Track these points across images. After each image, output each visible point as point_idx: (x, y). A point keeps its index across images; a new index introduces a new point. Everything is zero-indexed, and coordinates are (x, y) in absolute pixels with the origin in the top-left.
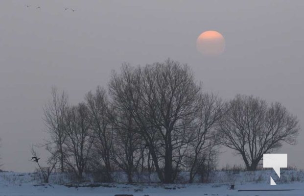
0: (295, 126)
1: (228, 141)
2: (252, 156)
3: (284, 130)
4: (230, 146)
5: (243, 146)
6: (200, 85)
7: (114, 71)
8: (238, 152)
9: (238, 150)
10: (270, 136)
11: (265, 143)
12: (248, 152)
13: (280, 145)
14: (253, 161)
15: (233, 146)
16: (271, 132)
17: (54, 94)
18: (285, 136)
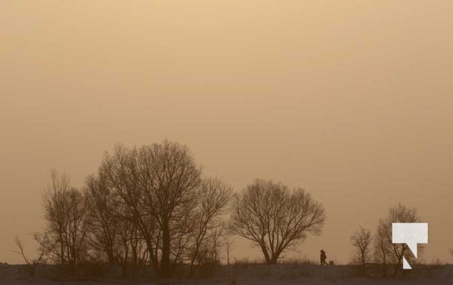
0: (320, 215)
1: (245, 231)
2: (272, 248)
3: (309, 218)
4: (247, 236)
5: (263, 238)
6: (201, 169)
7: (107, 152)
8: (258, 243)
9: (257, 241)
10: (292, 226)
11: (287, 233)
12: (268, 244)
13: (304, 236)
14: (273, 254)
15: (251, 237)
16: (293, 221)
17: (53, 176)
18: (309, 225)
